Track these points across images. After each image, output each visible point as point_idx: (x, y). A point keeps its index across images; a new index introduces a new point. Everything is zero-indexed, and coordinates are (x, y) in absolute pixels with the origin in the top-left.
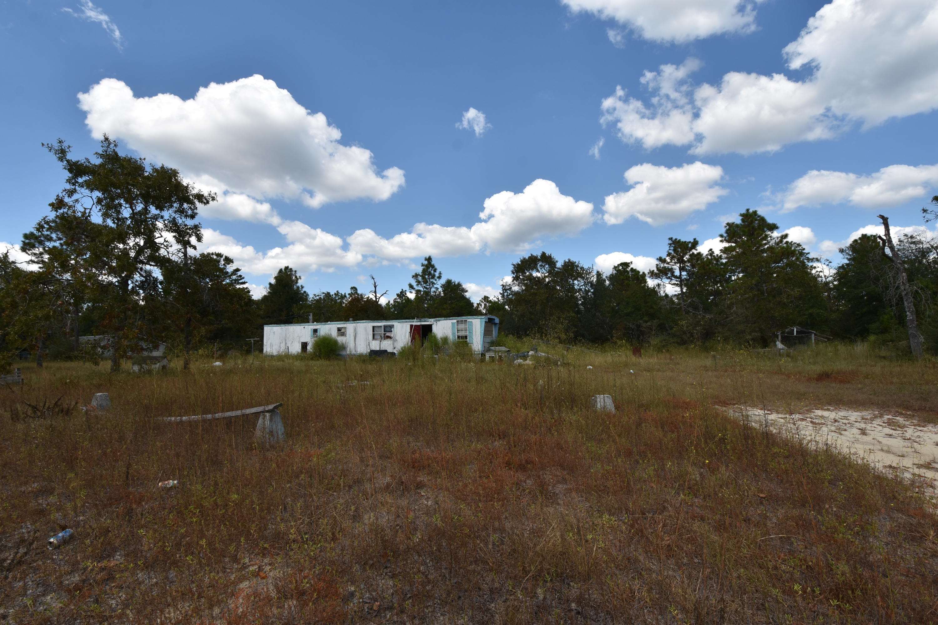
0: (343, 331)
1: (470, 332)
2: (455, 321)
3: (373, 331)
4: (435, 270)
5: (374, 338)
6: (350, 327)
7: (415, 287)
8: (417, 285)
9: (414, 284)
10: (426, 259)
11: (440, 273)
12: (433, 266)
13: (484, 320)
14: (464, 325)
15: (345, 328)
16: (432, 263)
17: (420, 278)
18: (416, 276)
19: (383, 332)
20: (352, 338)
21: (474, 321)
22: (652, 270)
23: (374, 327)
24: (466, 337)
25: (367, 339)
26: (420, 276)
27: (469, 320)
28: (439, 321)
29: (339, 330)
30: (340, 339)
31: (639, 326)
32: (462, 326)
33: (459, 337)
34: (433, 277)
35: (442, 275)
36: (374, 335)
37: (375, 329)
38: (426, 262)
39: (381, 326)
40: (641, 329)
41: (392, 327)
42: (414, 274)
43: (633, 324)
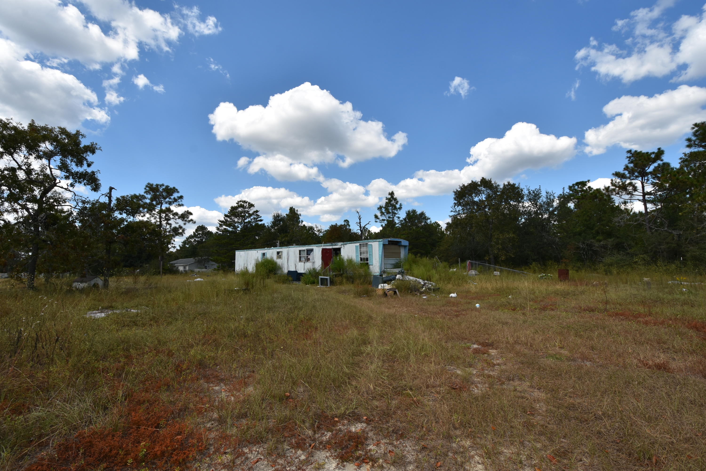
0: (280, 254)
1: (370, 255)
2: (358, 244)
3: (300, 254)
4: (397, 203)
5: (300, 260)
6: (284, 250)
7: (379, 216)
8: (381, 215)
9: (379, 214)
10: (389, 194)
11: (401, 205)
12: (395, 199)
13: (382, 243)
14: (365, 248)
15: (282, 252)
16: (395, 197)
17: (383, 210)
18: (380, 208)
19: (306, 255)
20: (286, 260)
21: (373, 244)
22: (607, 186)
23: (300, 251)
24: (367, 259)
25: (296, 261)
26: (384, 208)
27: (369, 243)
28: (346, 244)
29: (278, 253)
30: (279, 261)
31: (590, 246)
32: (364, 249)
33: (361, 259)
34: (395, 208)
35: (402, 206)
36: (300, 257)
37: (302, 252)
38: (390, 196)
39: (304, 250)
40: (593, 248)
41: (312, 250)
42: (379, 207)
43: (584, 243)
